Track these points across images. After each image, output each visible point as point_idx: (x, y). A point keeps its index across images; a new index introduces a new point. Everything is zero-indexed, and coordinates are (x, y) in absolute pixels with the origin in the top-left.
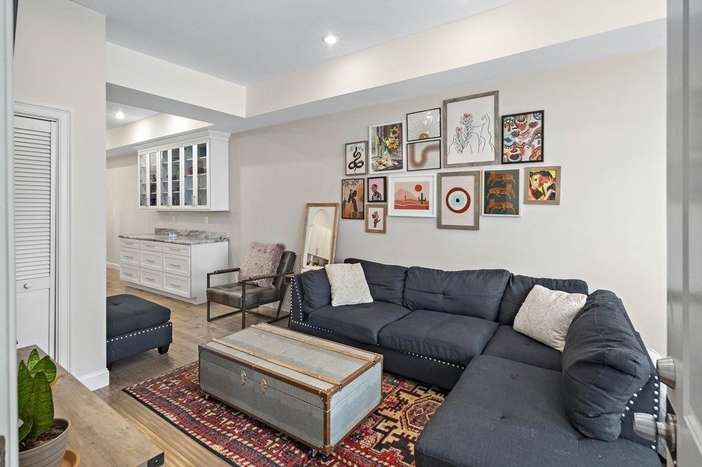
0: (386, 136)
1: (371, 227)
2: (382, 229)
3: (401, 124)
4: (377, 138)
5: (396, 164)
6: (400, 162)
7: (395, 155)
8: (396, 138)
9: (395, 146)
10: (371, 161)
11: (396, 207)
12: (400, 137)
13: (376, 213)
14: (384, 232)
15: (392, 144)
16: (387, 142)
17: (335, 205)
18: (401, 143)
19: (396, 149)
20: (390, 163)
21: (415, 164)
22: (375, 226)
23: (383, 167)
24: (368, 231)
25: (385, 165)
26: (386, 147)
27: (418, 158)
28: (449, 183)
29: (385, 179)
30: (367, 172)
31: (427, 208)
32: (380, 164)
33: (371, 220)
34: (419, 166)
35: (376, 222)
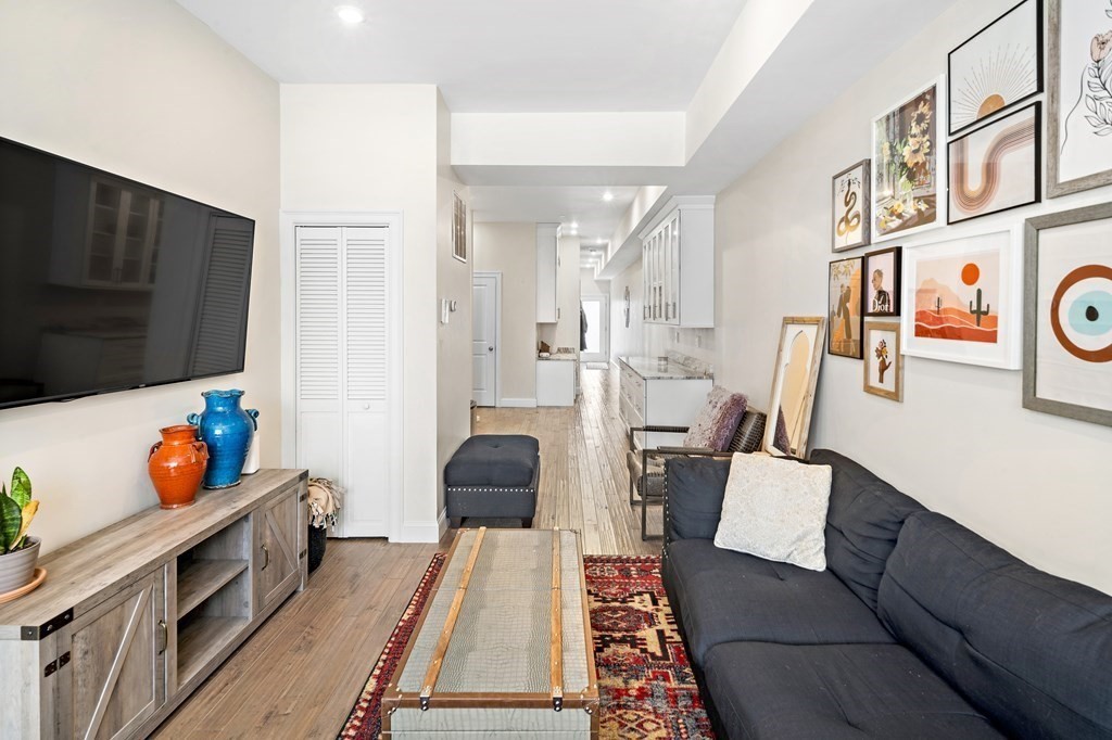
0: (903, 135)
1: (874, 381)
2: (892, 389)
3: (933, 91)
4: (887, 145)
5: (923, 207)
6: (930, 200)
7: (921, 184)
8: (924, 133)
9: (920, 158)
10: (876, 211)
11: (921, 332)
12: (930, 131)
13: (883, 344)
14: (895, 396)
15: (916, 152)
16: (906, 151)
17: (817, 322)
18: (932, 146)
19: (924, 164)
20: (910, 209)
21: (968, 201)
22: (881, 381)
23: (898, 222)
24: (869, 389)
25: (900, 216)
26: (904, 165)
27: (974, 183)
28: (1062, 250)
29: (898, 252)
30: (867, 241)
31: (991, 337)
32: (892, 214)
33: (875, 362)
34: (976, 207)
35: (883, 368)
